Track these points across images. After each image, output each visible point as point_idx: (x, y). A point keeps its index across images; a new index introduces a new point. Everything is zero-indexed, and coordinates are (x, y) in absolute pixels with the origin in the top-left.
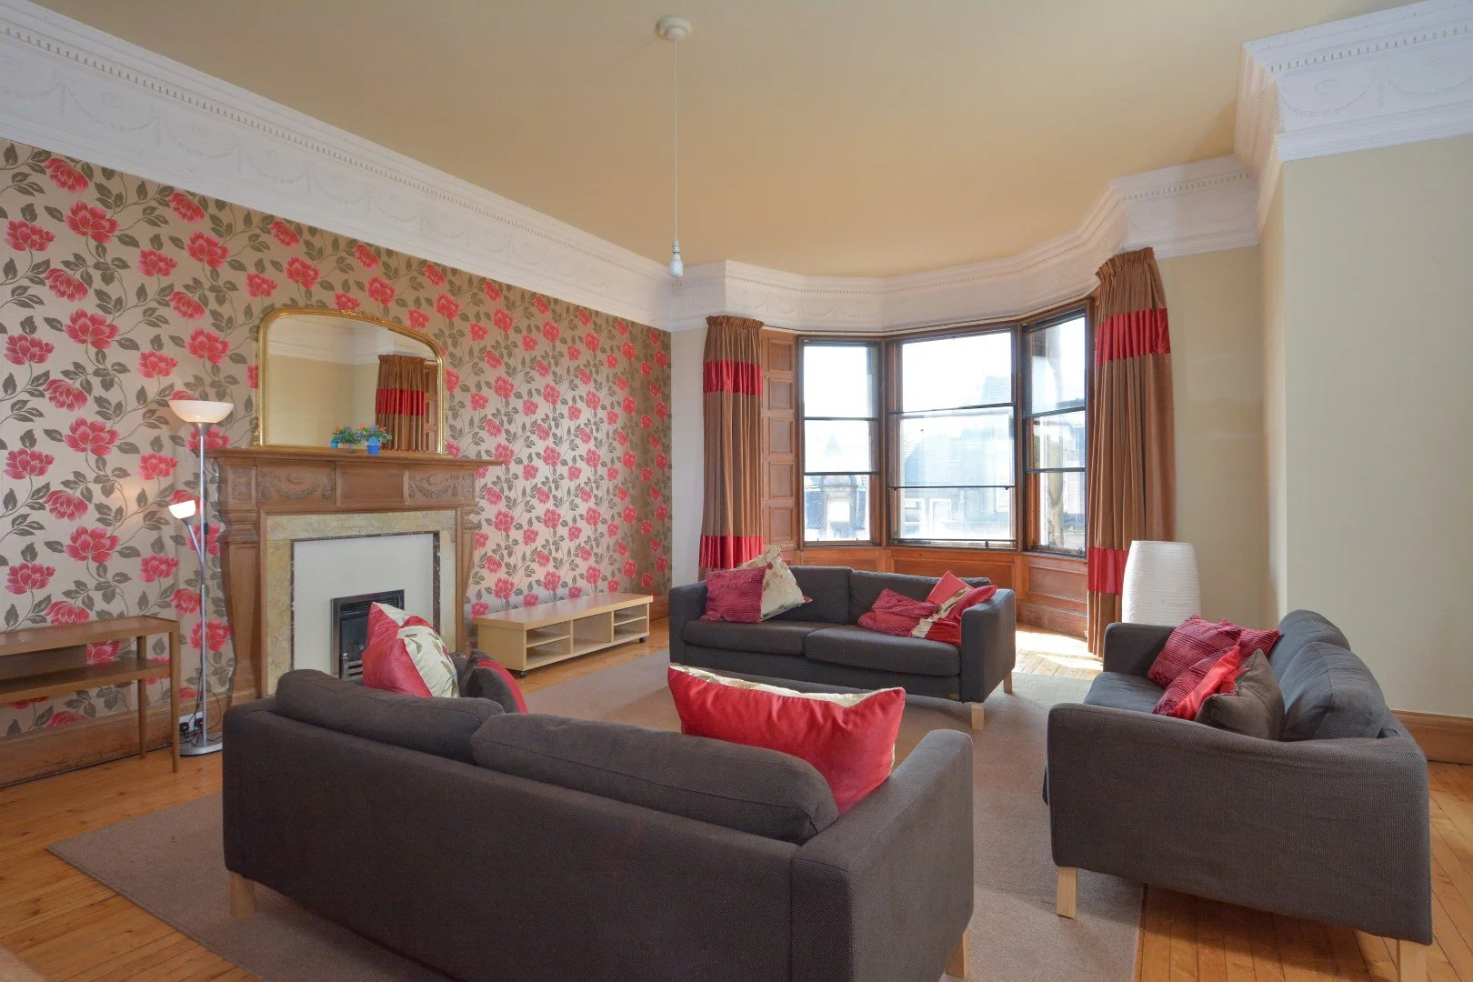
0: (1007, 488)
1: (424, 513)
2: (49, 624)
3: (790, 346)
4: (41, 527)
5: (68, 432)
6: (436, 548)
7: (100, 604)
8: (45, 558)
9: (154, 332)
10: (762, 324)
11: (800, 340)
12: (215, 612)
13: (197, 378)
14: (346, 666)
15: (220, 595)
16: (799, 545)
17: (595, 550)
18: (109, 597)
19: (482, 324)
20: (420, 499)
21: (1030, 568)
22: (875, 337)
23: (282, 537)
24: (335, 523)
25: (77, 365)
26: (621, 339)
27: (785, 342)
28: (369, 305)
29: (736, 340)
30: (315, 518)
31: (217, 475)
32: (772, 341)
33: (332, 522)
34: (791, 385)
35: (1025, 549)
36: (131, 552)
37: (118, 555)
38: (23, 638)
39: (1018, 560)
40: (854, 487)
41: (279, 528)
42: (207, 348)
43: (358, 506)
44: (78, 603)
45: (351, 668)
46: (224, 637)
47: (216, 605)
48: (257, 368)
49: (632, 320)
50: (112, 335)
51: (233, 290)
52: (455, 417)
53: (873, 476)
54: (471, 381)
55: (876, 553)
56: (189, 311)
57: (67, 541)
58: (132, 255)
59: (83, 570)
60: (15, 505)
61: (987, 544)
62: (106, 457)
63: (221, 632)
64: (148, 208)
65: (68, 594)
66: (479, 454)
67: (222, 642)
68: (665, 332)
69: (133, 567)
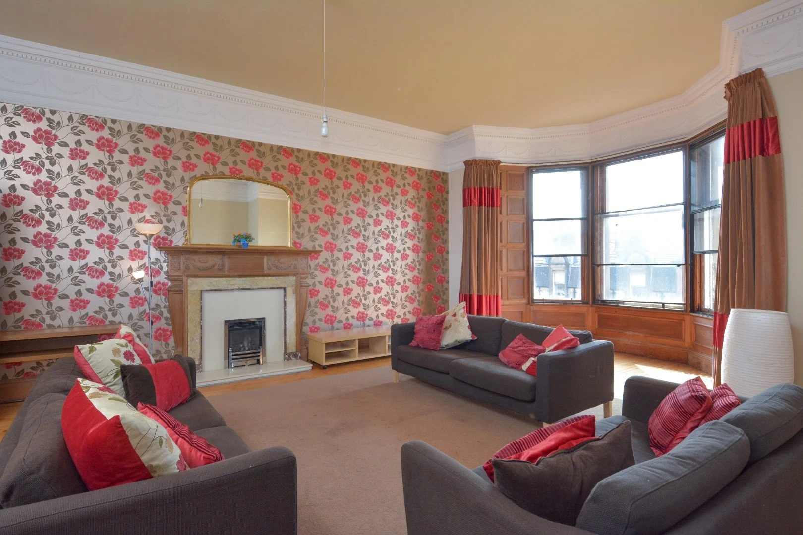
0: (679, 265)
1: (277, 278)
2: (87, 325)
3: (523, 175)
4: (84, 282)
5: (96, 240)
6: (285, 296)
7: (110, 317)
8: (86, 296)
9: (136, 192)
10: (499, 162)
11: (530, 170)
12: (166, 324)
13: (156, 213)
14: (231, 354)
15: (168, 315)
16: (529, 301)
17: (392, 300)
18: (114, 315)
19: (316, 177)
20: (274, 271)
21: (695, 325)
22: (584, 163)
23: (196, 289)
24: (225, 283)
25: (100, 210)
26: (411, 179)
27: (521, 172)
28: (248, 172)
29: (481, 173)
30: (213, 280)
31: (166, 258)
32: (510, 172)
33: (223, 282)
34: (523, 199)
35: (693, 310)
36: (125, 294)
37: (118, 295)
38: (76, 330)
39: (687, 319)
40: (567, 264)
41: (195, 285)
42: (162, 198)
43: (236, 274)
44: (100, 316)
45: (233, 355)
46: (170, 336)
47: (167, 321)
48: (186, 207)
49: (419, 167)
50: (116, 195)
51: (175, 170)
52: (299, 227)
53: (583, 257)
54: (309, 208)
55: (584, 309)
56: (153, 182)
57: (95, 289)
58: (125, 158)
59: (103, 302)
60: (73, 272)
61: (663, 306)
62: (114, 251)
63: (169, 333)
64: (133, 135)
65: (96, 312)
66: (314, 246)
67: (169, 338)
68: (444, 174)
69: (126, 301)
